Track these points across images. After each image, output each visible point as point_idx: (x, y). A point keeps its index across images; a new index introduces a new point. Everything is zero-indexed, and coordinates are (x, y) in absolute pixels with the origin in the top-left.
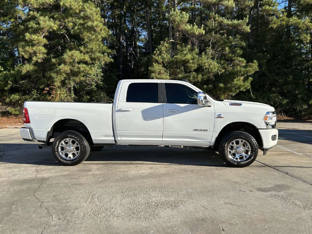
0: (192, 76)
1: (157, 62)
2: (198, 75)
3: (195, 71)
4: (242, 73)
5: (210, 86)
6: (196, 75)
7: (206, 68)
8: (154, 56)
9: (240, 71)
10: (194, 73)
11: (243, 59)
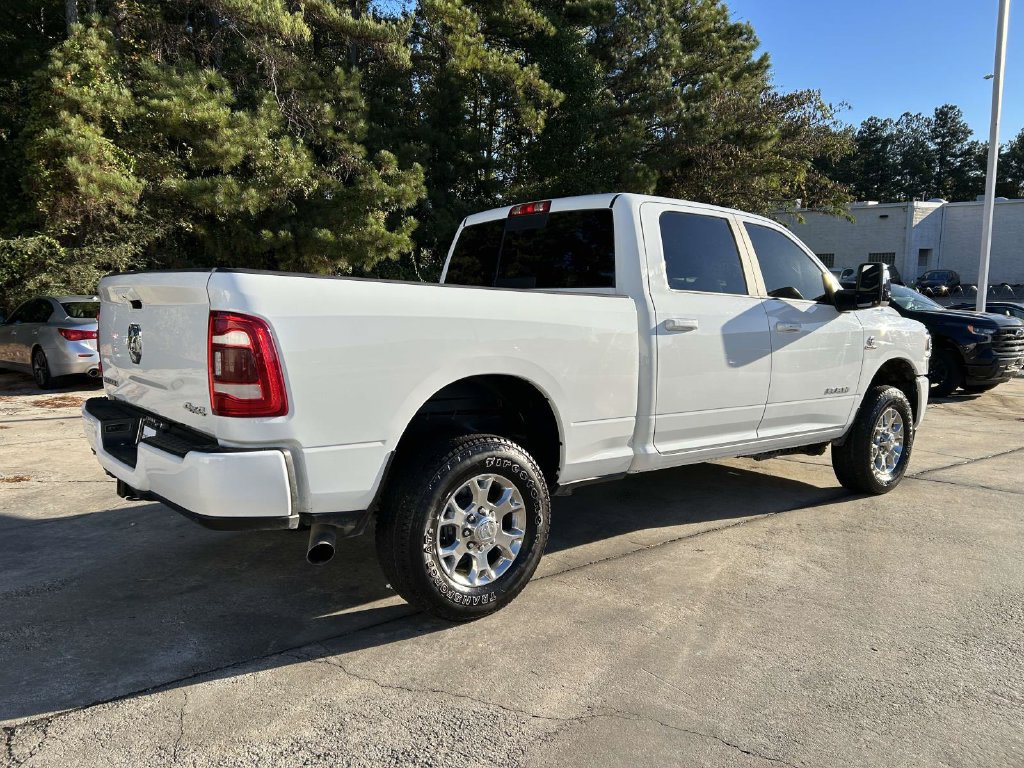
0: (222, 190)
1: (75, 107)
2: (244, 188)
3: (233, 171)
4: (386, 200)
5: (282, 233)
6: (236, 188)
7: (263, 168)
8: (57, 83)
9: (381, 195)
10: (229, 179)
11: (392, 155)
